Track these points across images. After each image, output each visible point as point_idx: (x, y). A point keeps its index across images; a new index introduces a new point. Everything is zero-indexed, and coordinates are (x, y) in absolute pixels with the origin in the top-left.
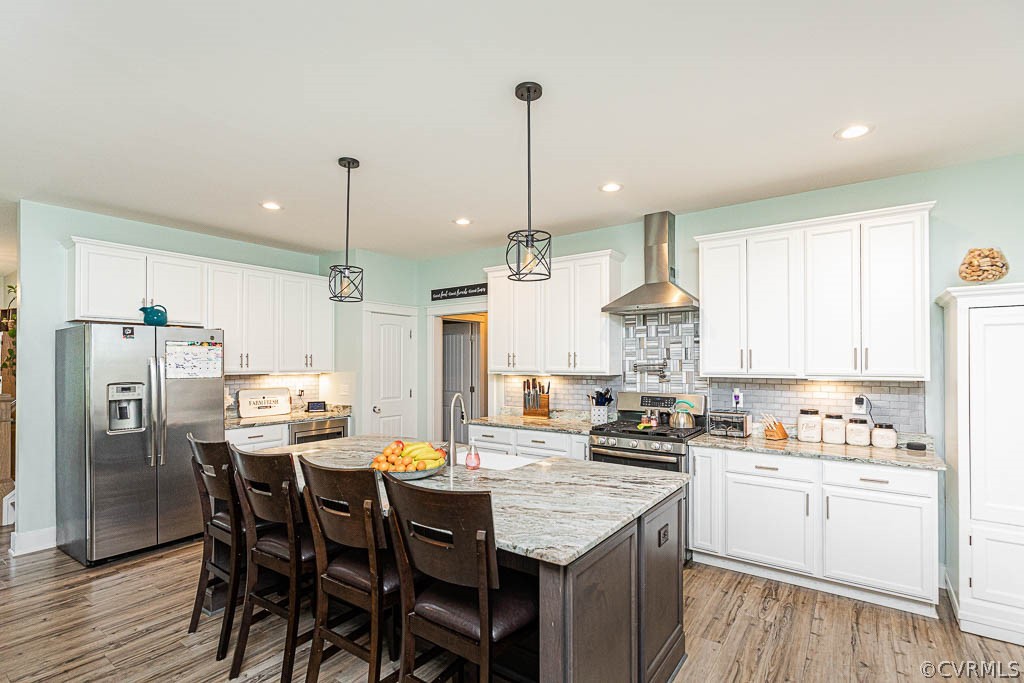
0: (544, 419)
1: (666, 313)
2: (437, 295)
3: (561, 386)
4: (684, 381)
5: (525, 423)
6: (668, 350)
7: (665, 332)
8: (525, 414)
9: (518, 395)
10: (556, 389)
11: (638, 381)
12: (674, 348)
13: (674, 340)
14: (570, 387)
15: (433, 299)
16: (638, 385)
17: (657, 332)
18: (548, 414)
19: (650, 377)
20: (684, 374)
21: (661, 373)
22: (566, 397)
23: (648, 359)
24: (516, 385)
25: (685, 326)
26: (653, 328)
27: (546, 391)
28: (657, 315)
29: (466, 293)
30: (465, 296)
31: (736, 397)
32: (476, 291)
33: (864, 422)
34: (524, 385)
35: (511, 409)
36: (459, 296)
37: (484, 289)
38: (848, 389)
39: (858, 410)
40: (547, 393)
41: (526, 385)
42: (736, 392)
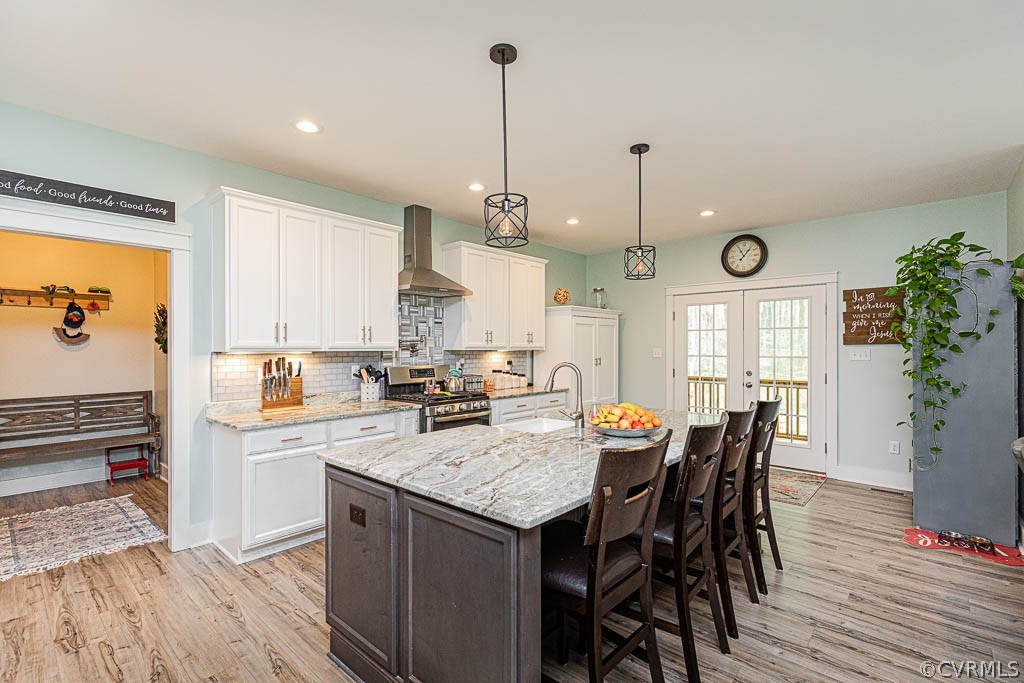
0: (295, 410)
1: (416, 295)
3: (311, 367)
4: (429, 355)
6: (417, 328)
7: (414, 312)
8: (264, 407)
10: (312, 374)
12: (422, 327)
13: (422, 320)
17: (409, 312)
18: (300, 403)
19: (404, 352)
20: (428, 348)
21: (413, 349)
22: (317, 379)
23: (403, 336)
24: (242, 372)
25: (428, 308)
26: (407, 308)
27: (295, 373)
28: (408, 295)
29: (111, 204)
30: (104, 208)
31: (462, 365)
32: (140, 208)
33: (515, 374)
34: (265, 368)
35: (229, 405)
36: (84, 205)
37: (163, 211)
38: (504, 356)
39: (507, 368)
40: (299, 375)
41: (267, 367)
42: (462, 361)
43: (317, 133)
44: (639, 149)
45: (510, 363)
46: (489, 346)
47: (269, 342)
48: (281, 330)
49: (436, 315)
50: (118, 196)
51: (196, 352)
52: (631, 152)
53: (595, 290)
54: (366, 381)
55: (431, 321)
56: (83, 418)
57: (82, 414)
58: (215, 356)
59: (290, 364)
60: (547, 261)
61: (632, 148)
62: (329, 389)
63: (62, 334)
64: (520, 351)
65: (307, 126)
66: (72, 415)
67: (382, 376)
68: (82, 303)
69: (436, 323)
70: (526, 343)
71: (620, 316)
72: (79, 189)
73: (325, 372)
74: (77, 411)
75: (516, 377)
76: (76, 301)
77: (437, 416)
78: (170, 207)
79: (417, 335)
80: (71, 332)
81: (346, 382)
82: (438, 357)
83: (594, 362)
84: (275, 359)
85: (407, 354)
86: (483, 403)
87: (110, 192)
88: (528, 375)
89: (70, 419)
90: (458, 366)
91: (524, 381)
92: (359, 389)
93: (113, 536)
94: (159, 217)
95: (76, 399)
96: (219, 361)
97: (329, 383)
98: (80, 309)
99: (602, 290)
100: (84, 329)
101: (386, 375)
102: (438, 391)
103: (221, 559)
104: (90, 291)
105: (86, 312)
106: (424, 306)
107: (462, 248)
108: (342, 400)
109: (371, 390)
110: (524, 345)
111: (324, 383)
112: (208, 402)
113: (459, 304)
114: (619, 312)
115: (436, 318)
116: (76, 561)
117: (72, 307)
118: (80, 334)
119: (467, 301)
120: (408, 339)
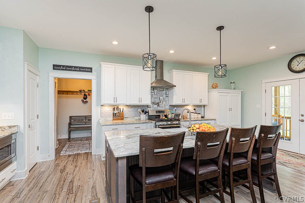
0: (122, 121)
1: (159, 88)
2: (56, 67)
3: (127, 109)
4: (163, 106)
5: (113, 123)
6: (159, 98)
7: (159, 93)
8: (113, 120)
9: (110, 113)
10: (127, 111)
11: (152, 107)
12: (161, 98)
13: (161, 95)
14: (130, 109)
15: (54, 69)
16: (152, 108)
17: (157, 93)
18: (123, 119)
19: (155, 105)
20: (163, 104)
21: (158, 104)
22: (128, 113)
23: (154, 100)
24: (108, 110)
25: (163, 92)
26: (156, 92)
27: (121, 111)
28: (157, 88)
29: (79, 69)
30: (77, 71)
31: (175, 110)
32: (85, 70)
33: (196, 113)
34: (113, 109)
35: (105, 119)
36: (73, 71)
37: (90, 70)
38: (192, 107)
39: (194, 111)
40: (123, 112)
41: (114, 109)
42: (175, 108)
43: (118, 44)
44: (220, 28)
45: (194, 109)
46: (184, 104)
47: (112, 102)
48: (115, 99)
49: (166, 94)
50: (80, 68)
51: (97, 105)
52: (217, 30)
53: (231, 83)
54: (141, 114)
55: (164, 96)
56: (87, 121)
57: (87, 120)
58: (101, 106)
59: (120, 108)
60: (208, 74)
61: (217, 28)
62: (132, 116)
63: (83, 101)
64: (199, 105)
65: (115, 43)
66: (85, 120)
67: (147, 112)
68: (87, 94)
69: (166, 96)
70: (199, 103)
71: (242, 92)
72: (72, 67)
73: (131, 111)
74: (86, 119)
75: (197, 114)
76: (86, 93)
77: (160, 125)
78: (91, 69)
79: (160, 100)
80: (85, 101)
81: (137, 114)
82: (166, 107)
83: (228, 110)
84: (116, 107)
85: (156, 106)
86: (177, 122)
87: (78, 67)
88: (203, 114)
89: (84, 121)
90: (174, 110)
91: (200, 116)
92: (140, 116)
93: (84, 149)
94: (89, 72)
95: (86, 116)
96: (103, 107)
97: (132, 114)
98: (86, 95)
99: (234, 82)
100: (87, 100)
101: (148, 112)
102: (164, 118)
103: (100, 158)
104: (88, 91)
105: (87, 96)
106: (162, 91)
107: (174, 72)
108: (135, 119)
109: (143, 117)
110: (198, 103)
111: (130, 114)
112: (100, 118)
113: (172, 90)
114: (242, 91)
115: (166, 95)
116: (74, 153)
117: (85, 95)
118: (86, 101)
119: (175, 89)
120: (157, 101)
